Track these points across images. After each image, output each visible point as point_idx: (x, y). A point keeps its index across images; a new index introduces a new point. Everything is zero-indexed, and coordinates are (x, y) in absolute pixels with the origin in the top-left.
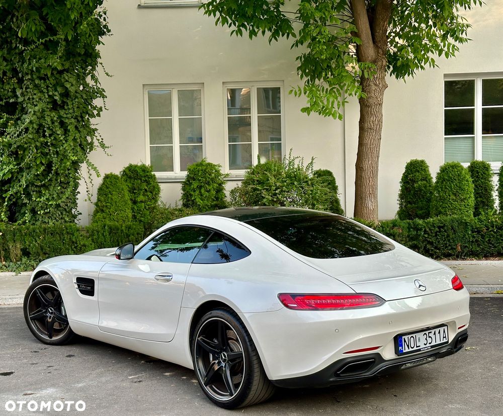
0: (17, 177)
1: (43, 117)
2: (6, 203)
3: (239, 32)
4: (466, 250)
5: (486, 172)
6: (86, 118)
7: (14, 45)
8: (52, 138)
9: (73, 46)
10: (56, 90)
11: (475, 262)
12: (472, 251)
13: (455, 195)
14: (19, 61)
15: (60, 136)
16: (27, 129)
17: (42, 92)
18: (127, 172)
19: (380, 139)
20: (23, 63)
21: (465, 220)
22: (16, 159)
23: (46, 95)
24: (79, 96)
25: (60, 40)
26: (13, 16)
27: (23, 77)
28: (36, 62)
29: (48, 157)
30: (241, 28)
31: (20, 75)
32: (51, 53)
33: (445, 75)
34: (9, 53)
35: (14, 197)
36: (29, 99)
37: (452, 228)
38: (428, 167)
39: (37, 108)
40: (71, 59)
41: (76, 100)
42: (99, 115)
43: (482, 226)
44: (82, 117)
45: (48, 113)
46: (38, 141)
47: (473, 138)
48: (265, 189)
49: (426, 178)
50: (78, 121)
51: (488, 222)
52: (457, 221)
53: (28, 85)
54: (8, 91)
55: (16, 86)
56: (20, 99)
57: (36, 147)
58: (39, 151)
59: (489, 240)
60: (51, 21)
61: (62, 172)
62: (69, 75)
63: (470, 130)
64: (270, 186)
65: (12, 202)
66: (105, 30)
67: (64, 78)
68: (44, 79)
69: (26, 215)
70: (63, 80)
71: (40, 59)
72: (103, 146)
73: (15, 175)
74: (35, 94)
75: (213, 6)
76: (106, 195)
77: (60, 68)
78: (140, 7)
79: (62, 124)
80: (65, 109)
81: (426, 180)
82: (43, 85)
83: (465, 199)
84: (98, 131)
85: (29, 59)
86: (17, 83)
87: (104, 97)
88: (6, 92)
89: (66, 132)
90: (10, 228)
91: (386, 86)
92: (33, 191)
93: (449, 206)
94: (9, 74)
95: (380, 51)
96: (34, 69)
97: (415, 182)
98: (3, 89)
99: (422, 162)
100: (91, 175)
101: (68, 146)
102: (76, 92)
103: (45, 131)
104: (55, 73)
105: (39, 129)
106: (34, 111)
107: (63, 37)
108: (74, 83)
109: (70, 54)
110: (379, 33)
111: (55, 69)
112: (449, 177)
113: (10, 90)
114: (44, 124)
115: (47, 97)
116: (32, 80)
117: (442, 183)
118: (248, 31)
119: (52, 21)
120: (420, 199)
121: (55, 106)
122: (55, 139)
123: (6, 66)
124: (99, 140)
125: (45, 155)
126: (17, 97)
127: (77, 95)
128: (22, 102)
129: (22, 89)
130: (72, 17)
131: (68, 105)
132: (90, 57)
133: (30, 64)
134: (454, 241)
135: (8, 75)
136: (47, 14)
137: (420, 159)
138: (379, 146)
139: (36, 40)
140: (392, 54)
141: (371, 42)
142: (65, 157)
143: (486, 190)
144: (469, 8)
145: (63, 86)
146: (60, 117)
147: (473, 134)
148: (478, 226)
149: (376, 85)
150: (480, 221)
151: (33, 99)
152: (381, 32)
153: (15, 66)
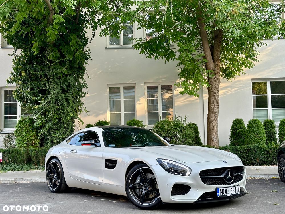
0: (45, 125)
1: (58, 96)
2: (39, 137)
3: (150, 57)
4: (262, 161)
5: (272, 125)
6: (78, 97)
7: (46, 64)
8: (62, 106)
9: (73, 64)
10: (64, 84)
11: (266, 167)
12: (265, 162)
13: (256, 135)
14: (48, 71)
15: (65, 105)
16: (50, 102)
17: (58, 85)
19: (219, 107)
20: (49, 71)
21: (260, 146)
22: (45, 116)
23: (60, 86)
24: (75, 87)
26: (46, 50)
27: (49, 78)
28: (56, 71)
29: (60, 115)
30: (151, 55)
32: (63, 67)
34: (44, 67)
35: (43, 135)
37: (254, 150)
38: (243, 122)
40: (72, 70)
41: (74, 89)
42: (84, 96)
43: (269, 149)
44: (76, 97)
45: (61, 94)
46: (55, 107)
47: (267, 110)
48: (163, 131)
49: (243, 127)
50: (74, 99)
51: (272, 147)
52: (257, 147)
53: (51, 81)
55: (46, 82)
56: (48, 88)
57: (54, 110)
58: (55, 113)
59: (273, 156)
61: (66, 122)
62: (71, 77)
64: (165, 130)
65: (42, 138)
66: (89, 57)
67: (68, 78)
68: (59, 79)
69: (48, 143)
70: (67, 79)
71: (57, 69)
72: (86, 111)
73: (44, 124)
74: (54, 85)
75: (138, 45)
77: (66, 73)
78: (106, 48)
79: (67, 100)
80: (68, 93)
81: (243, 129)
82: (58, 81)
83: (261, 136)
84: (84, 104)
85: (52, 70)
86: (47, 80)
87: (87, 87)
88: (41, 85)
89: (69, 103)
90: (40, 149)
91: (220, 82)
92: (52, 132)
93: (253, 140)
94: (43, 77)
95: (217, 66)
96: (55, 74)
97: (237, 129)
100: (80, 124)
101: (69, 109)
102: (74, 85)
103: (58, 103)
104: (64, 76)
105: (56, 102)
106: (54, 93)
107: (68, 59)
108: (73, 80)
109: (71, 67)
110: (216, 57)
111: (64, 74)
112: (253, 126)
113: (43, 84)
114: (58, 99)
115: (60, 87)
116: (53, 79)
118: (154, 56)
119: (63, 52)
120: (240, 137)
121: (64, 91)
122: (63, 107)
123: (42, 73)
124: (84, 108)
125: (58, 114)
126: (46, 87)
127: (74, 86)
129: (49, 83)
130: (72, 50)
131: (70, 91)
132: (81, 70)
133: (53, 71)
134: (255, 157)
136: (61, 49)
138: (218, 111)
139: (56, 60)
140: (224, 68)
141: (212, 61)
142: (68, 115)
143: (273, 134)
144: (261, 47)
145: (67, 82)
146: (66, 96)
147: (267, 108)
148: (267, 149)
149: (215, 81)
150: (268, 147)
151: (53, 87)
152: (217, 57)
153: (46, 73)
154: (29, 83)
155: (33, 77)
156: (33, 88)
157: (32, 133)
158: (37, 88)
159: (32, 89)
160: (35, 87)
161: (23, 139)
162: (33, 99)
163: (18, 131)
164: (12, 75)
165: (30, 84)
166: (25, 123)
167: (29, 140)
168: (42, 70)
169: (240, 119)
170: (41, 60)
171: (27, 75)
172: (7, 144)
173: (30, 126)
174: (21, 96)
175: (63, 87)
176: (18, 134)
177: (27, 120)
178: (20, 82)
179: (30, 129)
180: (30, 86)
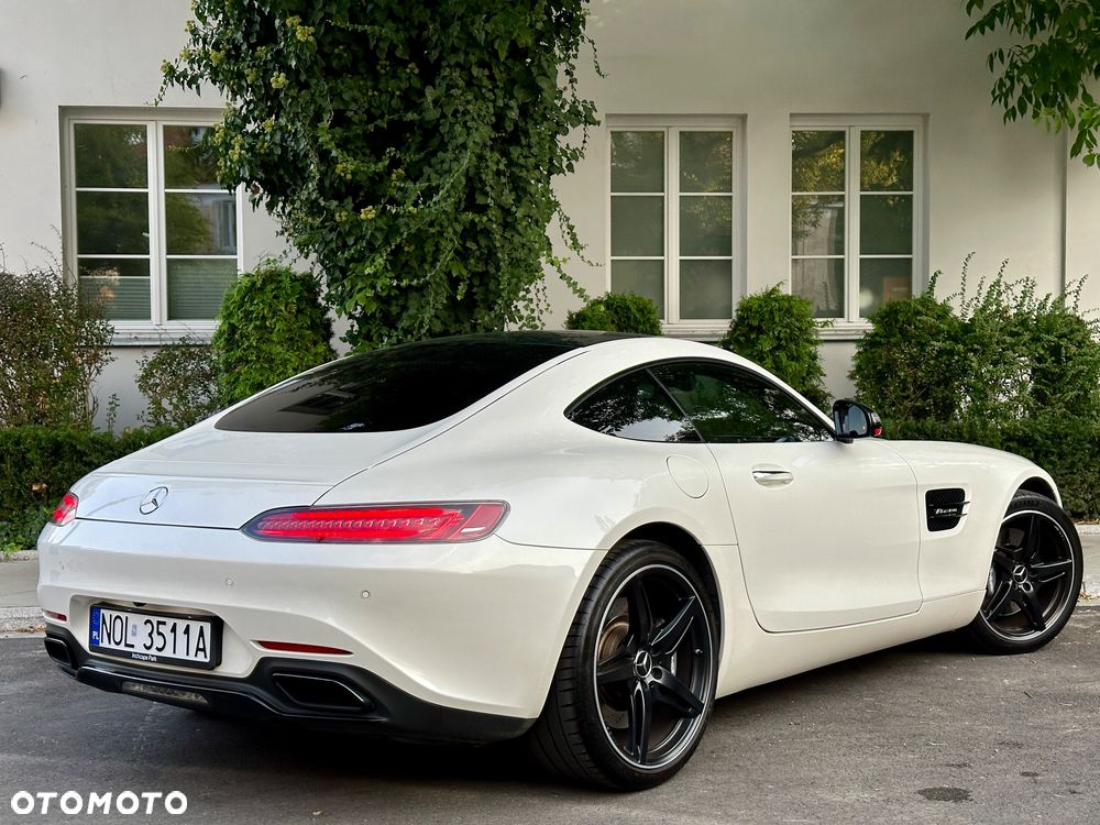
10: (512, 97)
17: (483, 98)
23: (491, 105)
27: (441, 58)
31: (434, 55)
36: (456, 112)
39: (477, 137)
42: (570, 168)
46: (456, 220)
53: (452, 79)
54: (392, 95)
55: (417, 83)
56: (432, 114)
68: (491, 69)
70: (535, 70)
72: (574, 243)
74: (469, 102)
77: (521, 42)
82: (485, 82)
86: (418, 74)
87: (590, 122)
88: (384, 98)
94: (402, 53)
98: (379, 90)
111: (512, 43)
113: (398, 93)
115: (492, 110)
123: (397, 31)
128: (438, 120)
131: (527, 134)
135: (399, 53)
151: (465, 113)
153: (414, 33)
155: (339, 56)
156: (345, 111)
158: (363, 115)
159: (340, 120)
160: (354, 106)
162: (346, 166)
163: (242, 336)
164: (196, 41)
165: (330, 90)
166: (275, 297)
168: (392, 16)
171: (316, 39)
172: (165, 403)
173: (300, 311)
174: (268, 155)
175: (500, 116)
176: (239, 353)
177: (287, 283)
178: (278, 80)
179: (302, 328)
180: (332, 101)
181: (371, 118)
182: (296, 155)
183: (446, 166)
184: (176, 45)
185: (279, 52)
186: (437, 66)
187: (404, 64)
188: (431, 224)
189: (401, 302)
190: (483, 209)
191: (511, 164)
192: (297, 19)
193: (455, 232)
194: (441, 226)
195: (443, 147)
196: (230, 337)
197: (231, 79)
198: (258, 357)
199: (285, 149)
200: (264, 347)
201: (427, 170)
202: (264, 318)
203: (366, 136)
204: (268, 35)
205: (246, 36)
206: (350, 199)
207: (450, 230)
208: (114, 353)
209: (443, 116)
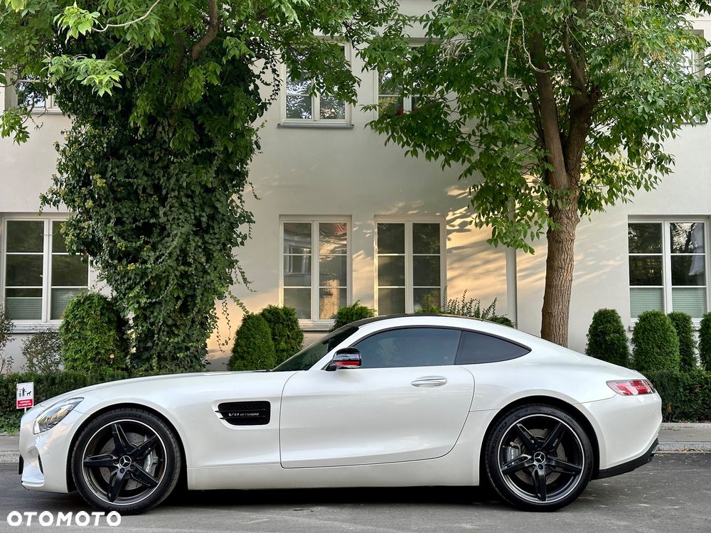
3: (415, 153)
4: (678, 411)
5: (687, 325)
6: (228, 246)
7: (157, 158)
10: (203, 211)
11: (689, 424)
12: (684, 413)
13: (660, 348)
14: (164, 176)
17: (189, 213)
18: (266, 313)
19: (572, 280)
20: (169, 178)
21: (676, 375)
22: (147, 291)
23: (192, 215)
25: (217, 153)
26: (159, 124)
27: (167, 193)
28: (187, 177)
29: (186, 289)
30: (417, 148)
31: (164, 192)
32: (205, 168)
33: (630, 217)
34: (151, 166)
36: (174, 218)
37: (661, 385)
39: (183, 230)
41: (223, 223)
42: (242, 243)
43: (694, 383)
44: (224, 245)
45: (194, 237)
46: (177, 270)
47: (662, 289)
49: (619, 330)
51: (702, 378)
52: (667, 377)
53: (173, 203)
54: (146, 211)
55: (157, 204)
56: (163, 220)
57: (176, 277)
59: (703, 400)
60: (209, 131)
62: (221, 194)
63: (657, 280)
66: (254, 147)
67: (215, 196)
68: (192, 198)
69: (154, 360)
70: (214, 199)
71: (190, 174)
72: (244, 280)
74: (180, 214)
76: (248, 339)
77: (209, 185)
78: (279, 126)
80: (211, 234)
82: (190, 204)
83: (670, 352)
84: (238, 264)
85: (177, 174)
86: (159, 201)
87: (250, 221)
88: (142, 212)
91: (578, 220)
93: (653, 361)
94: (149, 191)
95: (574, 180)
96: (184, 184)
97: (606, 334)
98: (140, 208)
99: (613, 311)
100: (228, 315)
104: (203, 191)
105: (179, 256)
106: (181, 233)
107: (222, 149)
110: (572, 160)
111: (203, 186)
112: (652, 326)
113: (148, 209)
114: (188, 249)
115: (193, 217)
116: (179, 197)
117: (643, 333)
118: (425, 153)
120: (613, 354)
121: (200, 229)
122: (196, 268)
123: (148, 181)
125: (182, 286)
126: (158, 217)
128: (166, 222)
129: (166, 208)
131: (213, 228)
132: (240, 178)
136: (203, 124)
137: (610, 308)
138: (571, 288)
139: (188, 152)
141: (564, 170)
143: (688, 346)
145: (212, 206)
147: (661, 285)
148: (690, 383)
149: (568, 218)
150: (693, 377)
151: (178, 219)
152: (575, 159)
153: (156, 182)
154: (110, 206)
155: (121, 192)
156: (122, 218)
157: (108, 334)
158: (131, 220)
159: (119, 222)
160: (126, 216)
161: (87, 348)
162: (121, 244)
163: (72, 326)
164: (57, 184)
165: (115, 208)
166: (90, 307)
167: (103, 351)
168: (146, 174)
169: (611, 309)
170: (141, 149)
171: (108, 185)
172: (35, 360)
173: (102, 314)
174: (86, 238)
175: (198, 220)
176: (70, 335)
177: (96, 300)
178: (89, 204)
179: (103, 322)
180: (115, 214)
181: (135, 220)
182: (99, 239)
183: (169, 244)
184: (47, 186)
185: (91, 190)
186: (166, 198)
187: (151, 196)
188: (164, 272)
189: (151, 310)
190: (189, 265)
191: (205, 242)
192: (99, 176)
193: (176, 275)
194: (169, 272)
195: (168, 236)
196: (67, 327)
197: (71, 202)
198: (80, 337)
199: (94, 236)
200: (82, 332)
201: (160, 246)
202: (83, 317)
203: (132, 229)
204: (87, 183)
205: (78, 182)
206: (125, 259)
207: (173, 274)
208: (13, 337)
209: (168, 221)
